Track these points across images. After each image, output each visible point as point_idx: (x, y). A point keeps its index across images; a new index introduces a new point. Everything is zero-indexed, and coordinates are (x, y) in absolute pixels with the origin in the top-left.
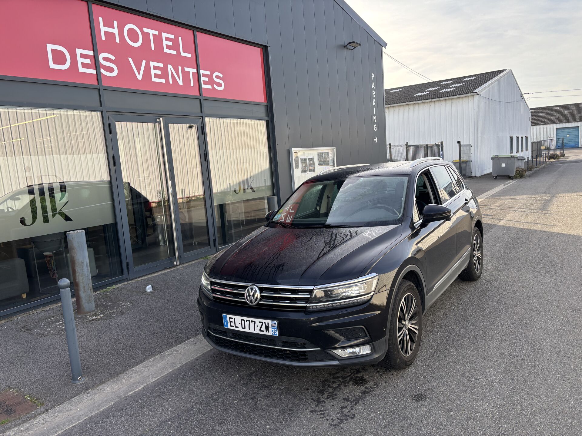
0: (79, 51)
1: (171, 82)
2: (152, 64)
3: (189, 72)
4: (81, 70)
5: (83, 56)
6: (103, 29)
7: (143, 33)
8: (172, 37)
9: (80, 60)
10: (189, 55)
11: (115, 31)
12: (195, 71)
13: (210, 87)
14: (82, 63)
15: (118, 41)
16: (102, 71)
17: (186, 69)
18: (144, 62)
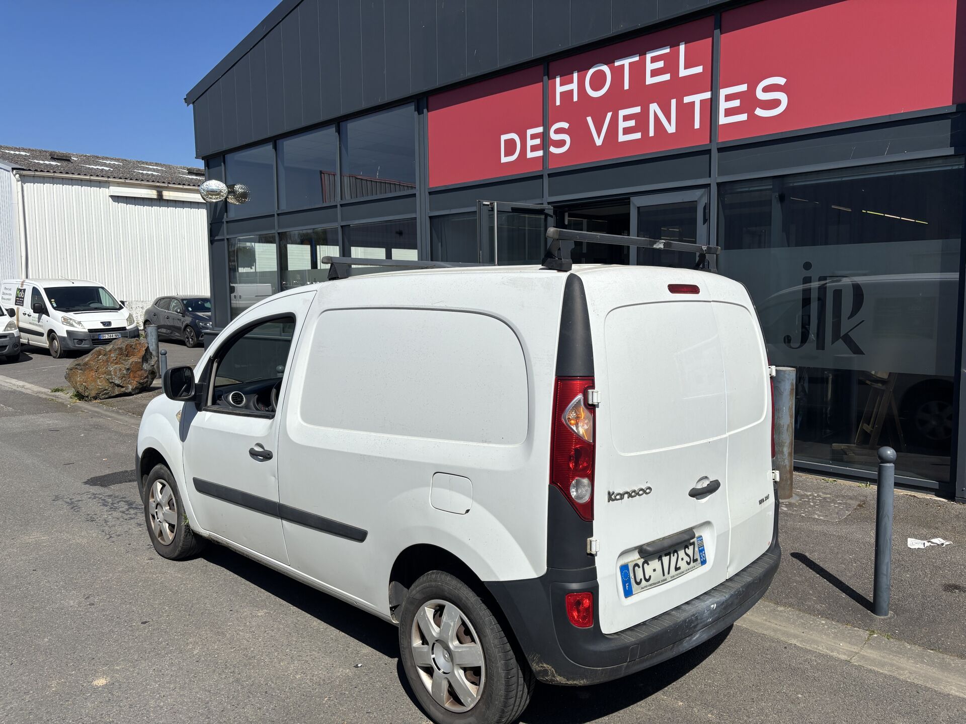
0: (530, 132)
1: (652, 134)
2: (622, 113)
3: (693, 103)
4: (530, 155)
5: (533, 137)
6: (560, 89)
7: (612, 70)
9: (530, 143)
10: (699, 69)
11: (574, 86)
12: (707, 95)
13: (743, 117)
14: (532, 147)
15: (575, 99)
16: (553, 150)
17: (687, 99)
18: (609, 115)
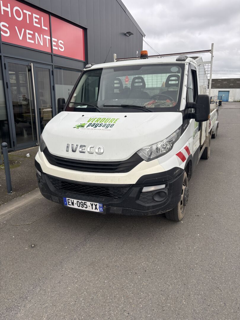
1: (37, 43)
2: (28, 31)
3: (46, 38)
6: (3, 8)
7: (23, 12)
8: (38, 17)
10: (46, 29)
11: (9, 10)
12: (49, 38)
13: (57, 48)
15: (10, 16)
16: (2, 33)
17: (45, 36)
18: (23, 30)
